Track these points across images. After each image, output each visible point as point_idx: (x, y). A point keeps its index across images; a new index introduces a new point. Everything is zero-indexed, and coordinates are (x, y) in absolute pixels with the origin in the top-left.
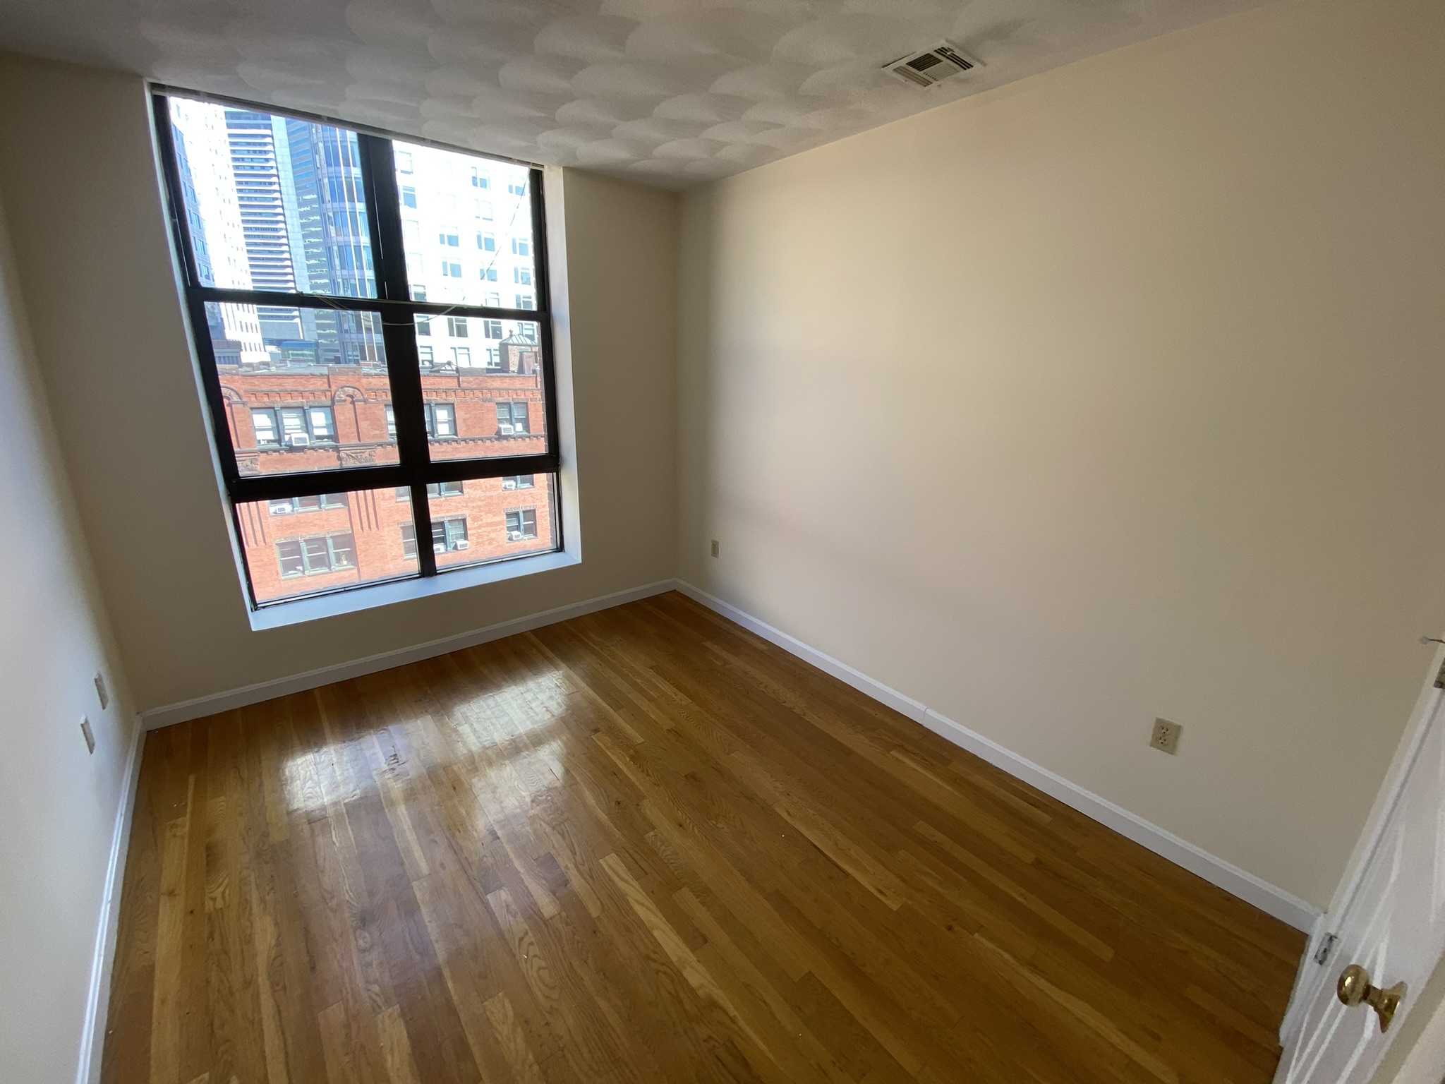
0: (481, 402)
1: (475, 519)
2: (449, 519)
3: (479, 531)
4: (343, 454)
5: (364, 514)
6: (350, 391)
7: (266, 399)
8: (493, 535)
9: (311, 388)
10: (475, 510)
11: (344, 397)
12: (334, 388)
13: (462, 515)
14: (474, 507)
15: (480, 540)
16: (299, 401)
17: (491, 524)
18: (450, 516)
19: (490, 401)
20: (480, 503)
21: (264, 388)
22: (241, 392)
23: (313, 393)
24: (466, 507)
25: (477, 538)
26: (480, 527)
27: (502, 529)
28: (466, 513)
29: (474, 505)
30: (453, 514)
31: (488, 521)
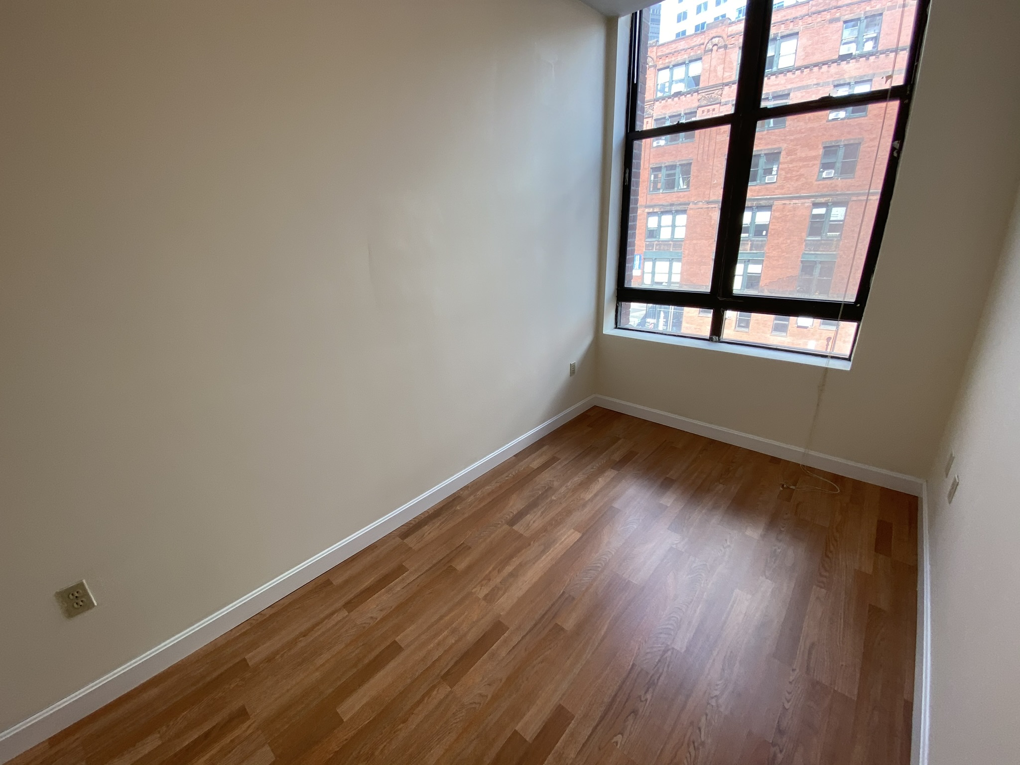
0: (827, 24)
1: (790, 153)
2: (766, 152)
3: (791, 166)
4: (700, 97)
5: (703, 146)
6: (717, 40)
7: (667, 61)
8: (802, 171)
9: (693, 45)
10: (792, 143)
12: (706, 42)
14: (791, 140)
15: (789, 175)
17: (806, 159)
18: (768, 149)
19: (837, 20)
21: (667, 52)
22: (655, 59)
23: (693, 48)
24: (784, 139)
25: (787, 173)
26: (792, 161)
27: (814, 165)
29: (792, 138)
30: (770, 146)
31: (803, 155)
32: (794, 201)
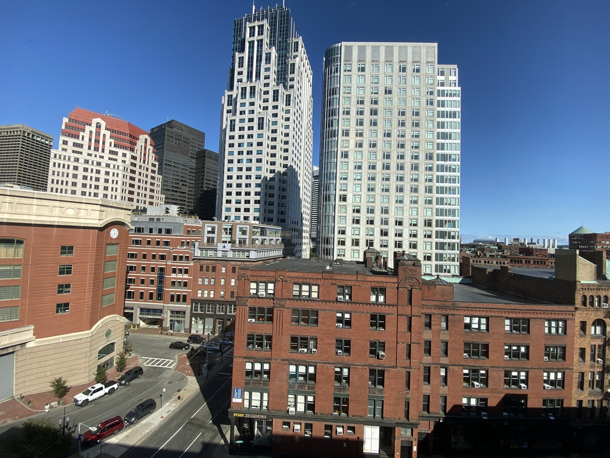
0: (331, 285)
1: (322, 340)
2: (310, 337)
3: (323, 346)
4: (275, 302)
5: (278, 328)
6: (282, 277)
7: (255, 279)
8: (328, 350)
9: (270, 275)
11: (279, 279)
12: (277, 276)
13: (316, 336)
14: (321, 334)
15: (322, 351)
16: (265, 280)
17: (328, 344)
19: (334, 284)
20: (324, 332)
21: (256, 274)
22: (249, 276)
23: (269, 277)
24: (318, 332)
25: (321, 349)
26: (323, 344)
27: (333, 347)
28: (318, 336)
29: (322, 332)
30: (312, 335)
31: (327, 342)
32: (327, 365)
